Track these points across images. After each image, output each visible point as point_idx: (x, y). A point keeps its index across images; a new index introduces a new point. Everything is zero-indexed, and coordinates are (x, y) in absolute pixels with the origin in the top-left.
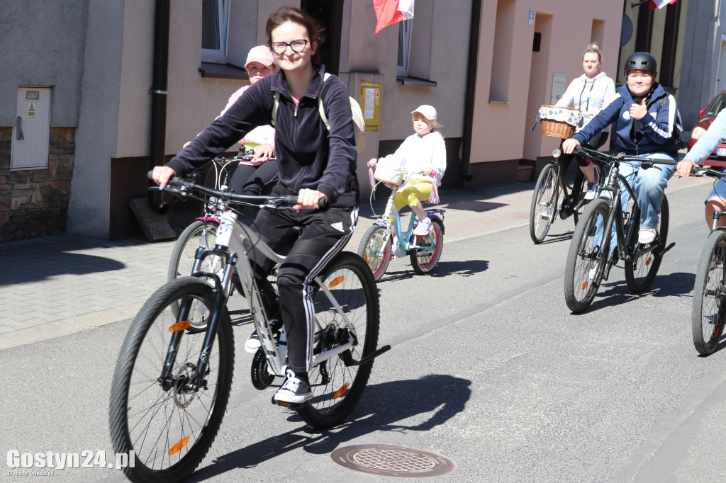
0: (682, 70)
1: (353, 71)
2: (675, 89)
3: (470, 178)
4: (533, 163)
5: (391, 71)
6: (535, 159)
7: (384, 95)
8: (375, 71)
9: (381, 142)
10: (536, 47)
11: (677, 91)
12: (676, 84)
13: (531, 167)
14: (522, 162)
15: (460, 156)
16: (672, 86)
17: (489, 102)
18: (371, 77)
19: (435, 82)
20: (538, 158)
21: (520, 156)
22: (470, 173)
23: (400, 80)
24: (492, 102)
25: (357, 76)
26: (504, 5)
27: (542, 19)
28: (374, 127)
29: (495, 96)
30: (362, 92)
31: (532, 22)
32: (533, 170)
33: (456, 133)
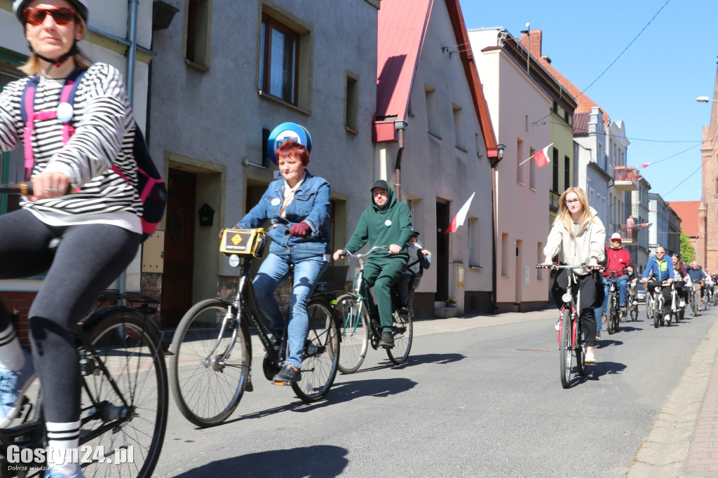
1: (454, 262)
3: (497, 308)
4: (519, 304)
5: (466, 263)
6: (520, 302)
7: (465, 272)
8: (461, 262)
9: (466, 292)
10: (517, 255)
13: (518, 306)
14: (515, 303)
15: (492, 299)
17: (502, 276)
18: (459, 264)
19: (482, 268)
21: (514, 301)
22: (497, 306)
23: (470, 266)
25: (456, 264)
26: (504, 235)
27: (519, 242)
28: (463, 285)
29: (504, 274)
30: (458, 270)
31: (515, 243)
32: (519, 308)
33: (490, 289)
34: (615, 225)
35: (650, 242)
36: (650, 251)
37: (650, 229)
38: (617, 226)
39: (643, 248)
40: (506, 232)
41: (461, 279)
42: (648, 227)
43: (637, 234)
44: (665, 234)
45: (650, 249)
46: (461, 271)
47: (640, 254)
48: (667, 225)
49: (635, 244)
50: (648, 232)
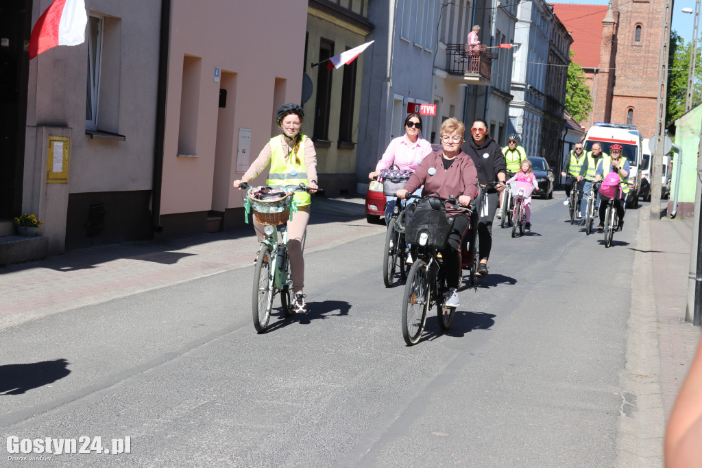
0: (359, 126)
1: (41, 124)
2: (354, 144)
3: (160, 229)
4: (222, 214)
5: (79, 124)
6: (224, 211)
7: (72, 149)
8: (63, 125)
9: (71, 195)
10: (223, 102)
11: (356, 146)
12: (355, 139)
13: (220, 218)
14: (211, 213)
15: (150, 208)
16: (350, 141)
17: (178, 156)
18: (60, 130)
19: (124, 137)
20: (227, 210)
21: (209, 208)
22: (160, 224)
23: (89, 133)
24: (180, 156)
25: (44, 129)
26: (190, 62)
27: (227, 77)
28: (63, 180)
29: (184, 149)
30: (50, 146)
31: (218, 79)
32: (222, 221)
33: (146, 185)
34: (449, 46)
35: (513, 80)
36: (512, 97)
37: (514, 55)
38: (454, 47)
39: (498, 90)
40: (193, 53)
41: (58, 167)
42: (512, 50)
43: (490, 65)
44: (542, 65)
45: (512, 93)
46: (59, 147)
47: (494, 103)
48: (546, 48)
49: (486, 83)
50: (511, 59)
